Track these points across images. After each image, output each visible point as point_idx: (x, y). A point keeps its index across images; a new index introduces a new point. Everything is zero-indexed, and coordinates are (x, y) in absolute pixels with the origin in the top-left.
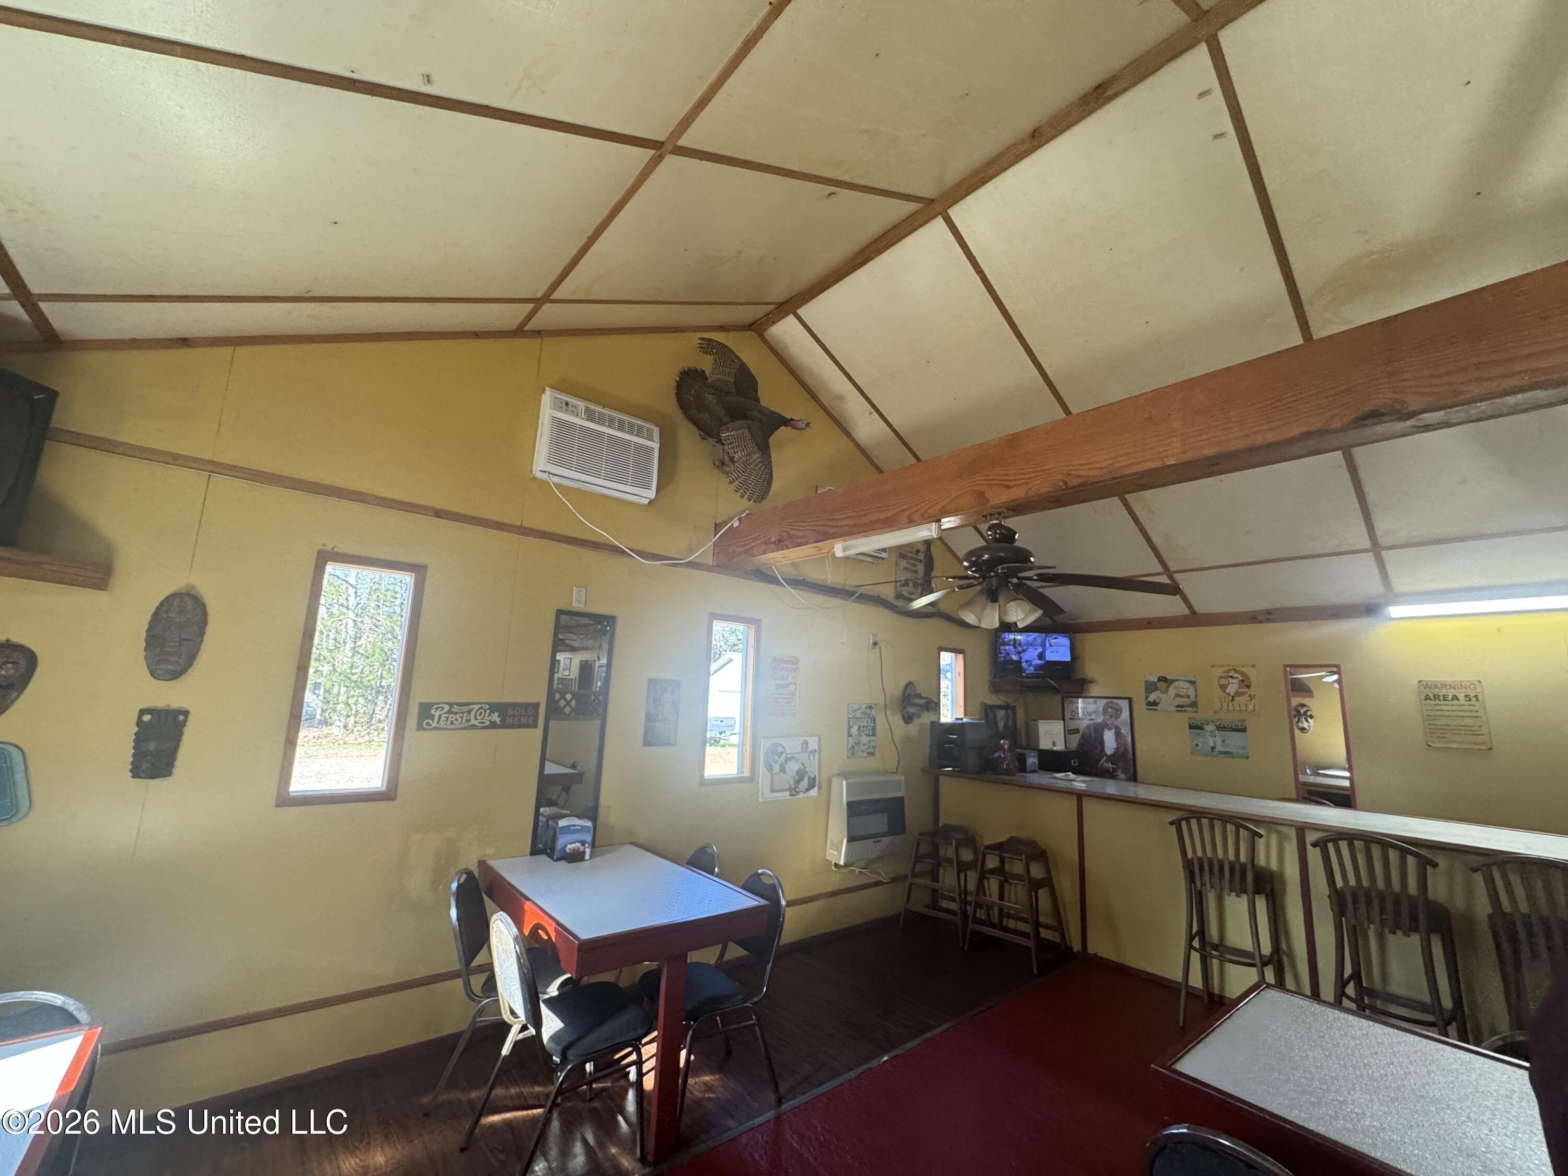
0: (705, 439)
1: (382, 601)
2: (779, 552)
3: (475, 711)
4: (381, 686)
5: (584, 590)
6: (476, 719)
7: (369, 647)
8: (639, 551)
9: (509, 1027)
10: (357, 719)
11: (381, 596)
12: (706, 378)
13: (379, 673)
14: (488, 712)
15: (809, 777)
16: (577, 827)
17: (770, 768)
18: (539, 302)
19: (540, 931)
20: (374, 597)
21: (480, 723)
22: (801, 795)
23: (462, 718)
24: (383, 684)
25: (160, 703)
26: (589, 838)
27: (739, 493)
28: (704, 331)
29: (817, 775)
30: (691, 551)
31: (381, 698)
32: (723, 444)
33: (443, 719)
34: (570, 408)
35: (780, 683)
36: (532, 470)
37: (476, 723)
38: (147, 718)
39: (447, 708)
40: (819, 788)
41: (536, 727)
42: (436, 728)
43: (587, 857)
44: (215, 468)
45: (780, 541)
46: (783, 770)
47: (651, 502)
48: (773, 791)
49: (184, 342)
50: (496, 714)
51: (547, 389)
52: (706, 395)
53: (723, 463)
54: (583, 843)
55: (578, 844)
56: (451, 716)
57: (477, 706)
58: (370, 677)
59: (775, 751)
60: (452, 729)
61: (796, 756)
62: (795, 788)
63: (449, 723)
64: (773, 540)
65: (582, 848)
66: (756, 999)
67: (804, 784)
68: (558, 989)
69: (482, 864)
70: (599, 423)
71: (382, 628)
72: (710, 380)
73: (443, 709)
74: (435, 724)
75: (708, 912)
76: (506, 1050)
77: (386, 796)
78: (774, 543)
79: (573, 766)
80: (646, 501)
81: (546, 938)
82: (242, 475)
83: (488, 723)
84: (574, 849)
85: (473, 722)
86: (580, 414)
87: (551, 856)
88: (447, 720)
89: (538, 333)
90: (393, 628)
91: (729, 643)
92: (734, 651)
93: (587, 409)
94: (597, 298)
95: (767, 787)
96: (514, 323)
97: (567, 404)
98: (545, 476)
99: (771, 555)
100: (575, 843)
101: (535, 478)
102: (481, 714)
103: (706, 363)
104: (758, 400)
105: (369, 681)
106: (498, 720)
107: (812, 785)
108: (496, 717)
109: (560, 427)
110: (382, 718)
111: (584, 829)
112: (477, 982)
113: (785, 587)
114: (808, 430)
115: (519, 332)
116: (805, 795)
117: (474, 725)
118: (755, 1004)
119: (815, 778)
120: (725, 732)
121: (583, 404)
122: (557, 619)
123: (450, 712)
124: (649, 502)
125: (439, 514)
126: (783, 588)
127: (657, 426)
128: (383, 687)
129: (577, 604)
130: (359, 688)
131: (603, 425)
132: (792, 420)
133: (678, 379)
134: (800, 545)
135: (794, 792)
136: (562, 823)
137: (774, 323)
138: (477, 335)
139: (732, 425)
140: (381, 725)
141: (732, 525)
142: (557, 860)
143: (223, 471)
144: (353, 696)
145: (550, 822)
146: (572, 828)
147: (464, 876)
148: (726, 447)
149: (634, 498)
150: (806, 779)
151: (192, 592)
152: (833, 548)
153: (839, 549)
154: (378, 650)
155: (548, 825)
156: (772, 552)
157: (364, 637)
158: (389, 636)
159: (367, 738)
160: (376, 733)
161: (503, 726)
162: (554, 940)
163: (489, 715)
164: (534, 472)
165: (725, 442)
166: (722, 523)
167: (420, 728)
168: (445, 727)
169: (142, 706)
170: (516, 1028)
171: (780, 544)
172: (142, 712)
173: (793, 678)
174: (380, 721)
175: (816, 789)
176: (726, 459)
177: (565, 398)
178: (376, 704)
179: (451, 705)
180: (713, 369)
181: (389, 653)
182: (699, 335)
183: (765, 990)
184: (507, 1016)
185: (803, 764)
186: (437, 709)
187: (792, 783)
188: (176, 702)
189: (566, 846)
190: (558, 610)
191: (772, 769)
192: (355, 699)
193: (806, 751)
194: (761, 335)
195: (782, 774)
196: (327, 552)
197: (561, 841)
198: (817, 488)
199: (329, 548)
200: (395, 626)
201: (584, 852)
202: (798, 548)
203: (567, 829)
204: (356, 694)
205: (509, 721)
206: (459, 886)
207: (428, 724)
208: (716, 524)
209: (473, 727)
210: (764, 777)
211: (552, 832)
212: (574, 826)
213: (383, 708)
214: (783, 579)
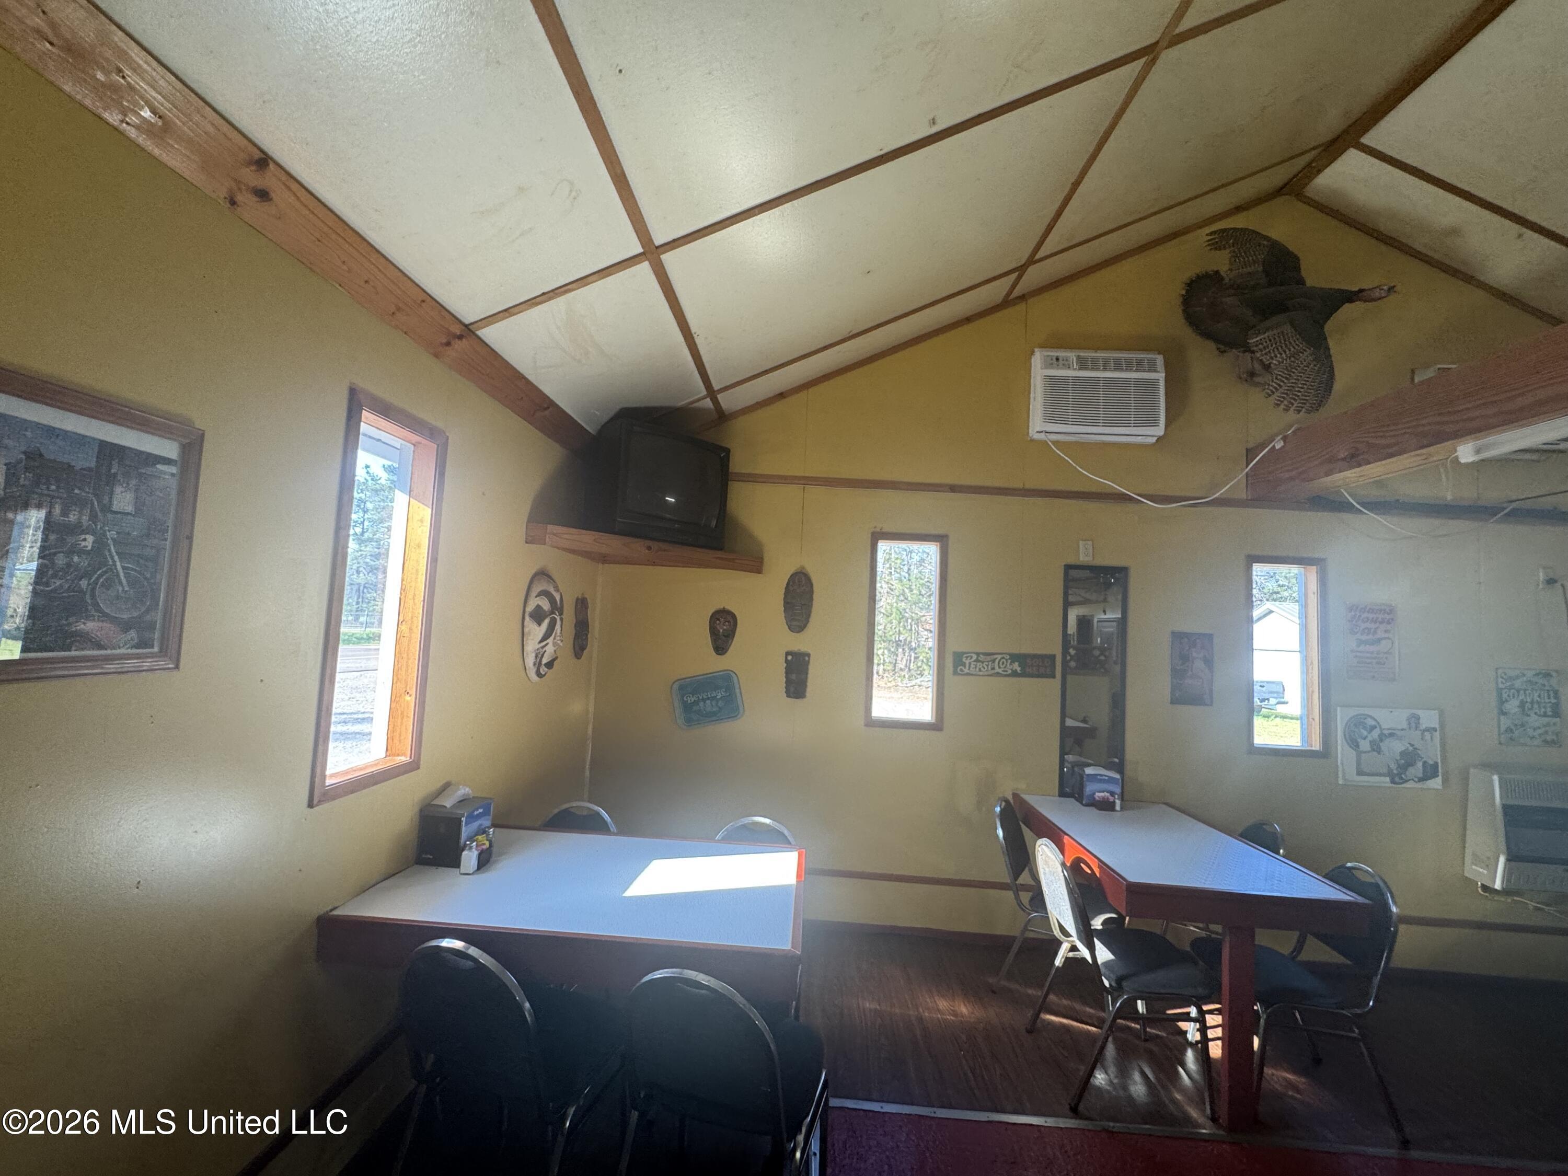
0: (1225, 351)
1: (893, 569)
2: (1353, 471)
3: (997, 661)
4: (899, 640)
5: (1090, 543)
6: (999, 667)
7: (888, 607)
8: (1152, 496)
9: (1059, 943)
10: (885, 667)
11: (893, 564)
12: (1222, 279)
13: (897, 630)
14: (1009, 661)
15: (1425, 763)
16: (1104, 777)
17: (1353, 743)
18: (1021, 270)
19: (1082, 865)
20: (888, 565)
21: (1004, 671)
22: (1409, 785)
23: (988, 666)
24: (901, 638)
25: (795, 648)
26: (1118, 790)
27: (1282, 406)
28: (1211, 223)
29: (1439, 761)
30: (1216, 486)
31: (900, 650)
32: (1253, 352)
33: (972, 666)
34: (1061, 362)
35: (1364, 637)
36: (1028, 433)
37: (1000, 671)
38: (790, 658)
39: (975, 657)
40: (1445, 781)
41: (1054, 677)
42: (968, 674)
43: (1118, 807)
44: (806, 481)
45: (1353, 456)
46: (1376, 748)
47: (1160, 439)
48: (1360, 773)
49: (782, 396)
50: (1017, 664)
51: (1036, 350)
52: (1224, 300)
53: (1252, 374)
54: (1112, 794)
55: (1107, 794)
56: (978, 664)
57: (999, 657)
58: (891, 633)
59: (1358, 722)
60: (980, 675)
61: (1398, 733)
62: (1399, 775)
63: (978, 669)
64: (1342, 455)
65: (1111, 799)
66: (1359, 1011)
67: (1417, 770)
68: (1102, 924)
69: (1015, 795)
70: (1093, 369)
71: (896, 591)
72: (1227, 280)
73: (972, 657)
74: (966, 671)
75: (1279, 891)
76: (1058, 962)
77: (936, 726)
78: (1344, 459)
79: (1084, 721)
80: (1154, 440)
81: (1089, 872)
82: (822, 483)
83: (1010, 672)
84: (1103, 798)
85: (997, 670)
86: (1071, 366)
87: (1079, 799)
88: (976, 668)
89: (1023, 298)
90: (903, 590)
91: (1266, 591)
92: (1275, 600)
93: (1078, 357)
94: (1082, 239)
95: (1351, 770)
96: (999, 298)
97: (1057, 359)
98: (1042, 436)
99: (1338, 477)
100: (1103, 792)
101: (1032, 440)
102: (1003, 663)
103: (1221, 262)
104: (1301, 282)
105: (891, 636)
106: (1019, 669)
107: (1430, 772)
108: (1016, 666)
109: (1052, 382)
110: (903, 667)
111: (1111, 780)
112: (1025, 897)
113: (1365, 514)
114: (1392, 297)
115: (1007, 303)
116: (1419, 785)
117: (998, 673)
118: (1356, 1015)
119: (1435, 766)
120: (1268, 700)
121: (1074, 354)
122: (1066, 574)
123: (977, 661)
124: (1157, 441)
125: (953, 489)
126: (1364, 516)
127: (1159, 353)
128: (901, 641)
129: (1084, 558)
130: (884, 641)
131: (1098, 369)
132: (1361, 291)
133: (1184, 292)
134: (1391, 456)
135: (1397, 779)
136: (1089, 771)
137: (1319, 171)
138: (968, 320)
139: (1268, 323)
140: (903, 673)
141: (1274, 446)
142: (1087, 805)
143: (810, 483)
144: (880, 648)
145: (1076, 769)
146: (1099, 777)
147: (1004, 804)
148: (1258, 355)
149: (1139, 440)
150: (1420, 765)
151: (804, 571)
152: (1456, 451)
153: (1466, 452)
154: (894, 610)
155: (1073, 771)
156: (1340, 472)
157: (883, 599)
158: (902, 598)
159: (893, 683)
160: (899, 679)
161: (1024, 675)
162: (1098, 875)
163: (1010, 664)
164: (1031, 435)
165: (1255, 348)
166: (1257, 447)
167: (955, 673)
168: (974, 673)
169: (786, 650)
170: (1065, 946)
171: (1355, 459)
172: (787, 654)
173: (1386, 631)
174: (901, 669)
175: (1439, 780)
176: (1257, 366)
177: (1055, 353)
178: (897, 655)
179: (978, 654)
180: (1231, 264)
181: (903, 612)
182: (1208, 230)
183: (1371, 1003)
184: (1057, 932)
185: (1412, 745)
186: (967, 657)
187: (1393, 766)
188: (803, 648)
189: (1094, 794)
190: (1065, 566)
191: (1357, 746)
192: (882, 650)
193: (1416, 728)
194: (1300, 196)
195: (1375, 753)
196: (878, 533)
197: (1089, 788)
198: (1413, 372)
199: (878, 530)
200: (905, 589)
201: (1114, 803)
202: (1388, 461)
203: (1093, 778)
204: (882, 646)
205: (1028, 670)
206: (1001, 811)
207: (961, 670)
208: (1247, 450)
209: (998, 674)
210: (1344, 754)
211: (1079, 778)
212: (1101, 775)
213: (902, 659)
214: (1358, 503)
